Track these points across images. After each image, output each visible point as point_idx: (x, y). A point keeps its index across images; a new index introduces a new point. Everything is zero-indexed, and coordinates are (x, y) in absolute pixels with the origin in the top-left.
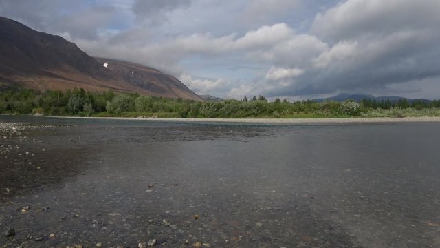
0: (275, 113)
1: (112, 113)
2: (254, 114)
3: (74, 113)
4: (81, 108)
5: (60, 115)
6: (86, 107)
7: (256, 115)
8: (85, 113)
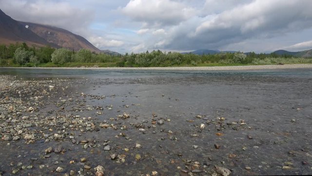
0: (193, 62)
1: (57, 64)
2: (177, 63)
3: (21, 64)
4: (27, 59)
5: (7, 65)
6: (32, 59)
7: (178, 64)
8: (32, 64)
